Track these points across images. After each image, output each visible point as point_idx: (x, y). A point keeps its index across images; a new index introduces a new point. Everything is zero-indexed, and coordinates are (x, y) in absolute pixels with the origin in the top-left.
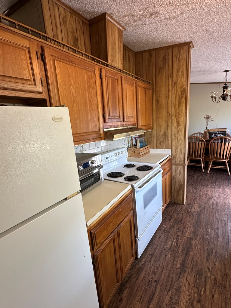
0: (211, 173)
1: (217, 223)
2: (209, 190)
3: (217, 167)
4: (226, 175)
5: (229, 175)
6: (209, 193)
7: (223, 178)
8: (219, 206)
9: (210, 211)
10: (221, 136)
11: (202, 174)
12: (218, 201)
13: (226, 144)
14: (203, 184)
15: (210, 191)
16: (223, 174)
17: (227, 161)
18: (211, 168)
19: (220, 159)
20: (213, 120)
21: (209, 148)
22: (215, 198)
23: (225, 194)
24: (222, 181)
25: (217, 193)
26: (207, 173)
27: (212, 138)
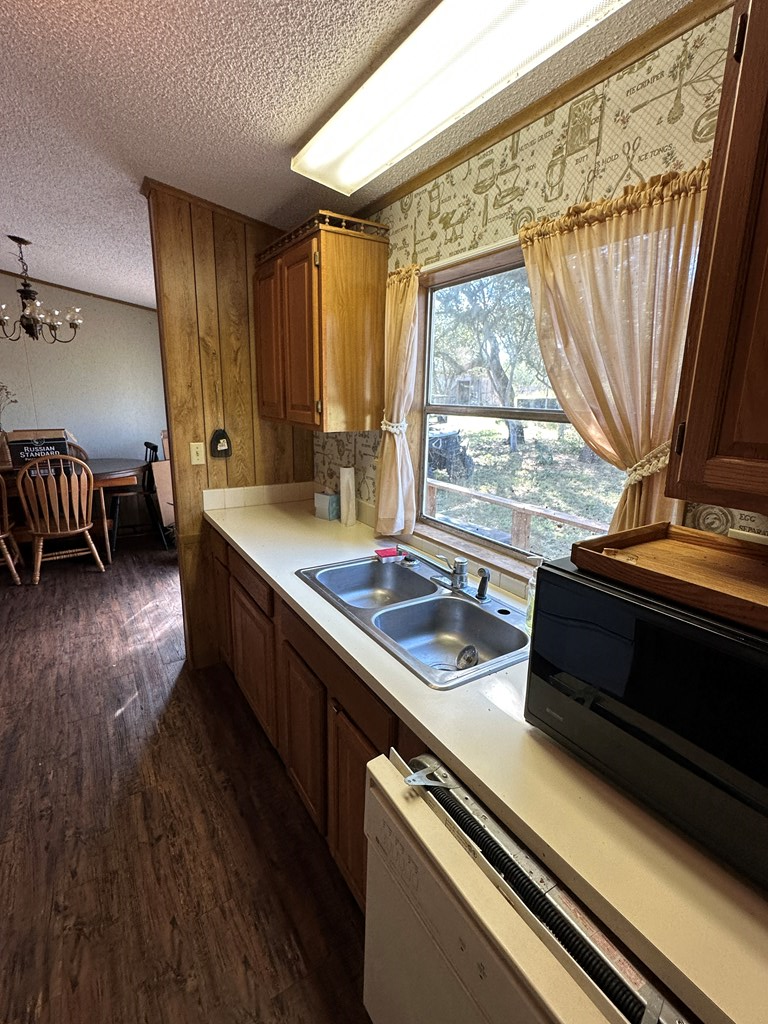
0: (46, 579)
1: (74, 736)
2: (44, 640)
3: (64, 555)
4: (95, 572)
5: (101, 572)
6: (45, 649)
7: (86, 586)
8: (79, 679)
9: (49, 710)
10: (52, 452)
11: (16, 592)
12: (75, 663)
13: (72, 477)
14: (20, 627)
15: (48, 640)
16: (85, 572)
17: (89, 530)
18: (42, 563)
19: (63, 526)
20: (16, 401)
21: (19, 498)
22: (66, 658)
23: (93, 632)
24: (85, 597)
25: (71, 638)
26: (32, 583)
27: (23, 462)
